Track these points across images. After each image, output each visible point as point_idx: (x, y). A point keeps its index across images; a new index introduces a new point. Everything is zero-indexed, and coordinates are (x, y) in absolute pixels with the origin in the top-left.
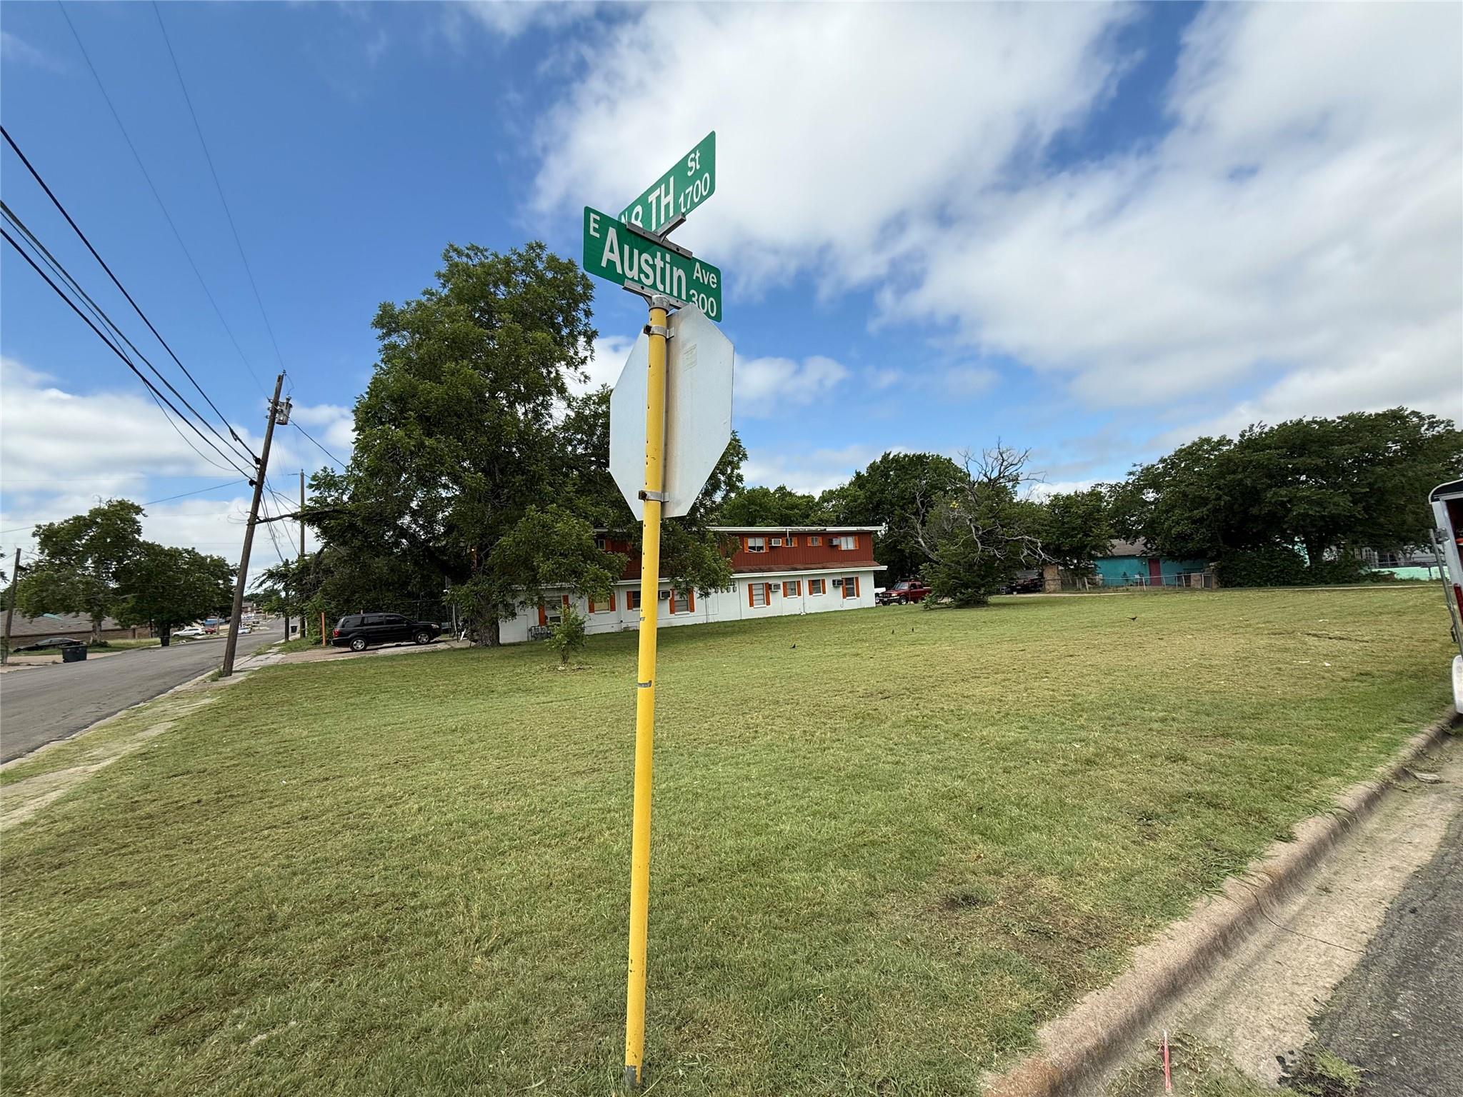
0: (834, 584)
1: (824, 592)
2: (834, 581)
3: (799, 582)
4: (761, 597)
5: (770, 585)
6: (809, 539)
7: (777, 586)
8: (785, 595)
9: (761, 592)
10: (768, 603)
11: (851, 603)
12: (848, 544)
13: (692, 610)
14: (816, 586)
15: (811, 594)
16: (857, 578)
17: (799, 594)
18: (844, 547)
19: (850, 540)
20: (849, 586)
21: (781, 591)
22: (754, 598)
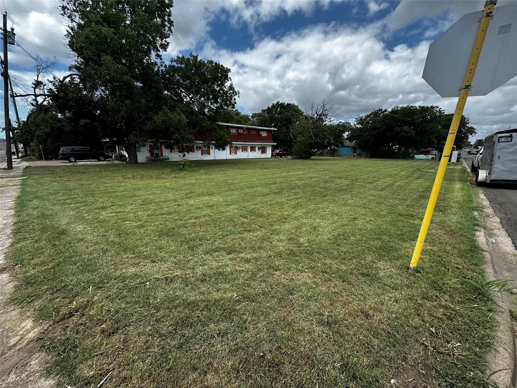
0: (259, 148)
1: (255, 151)
2: (259, 147)
3: (247, 147)
4: (234, 151)
5: (237, 147)
6: (252, 131)
7: (240, 148)
8: (242, 151)
9: (234, 149)
10: (236, 154)
11: (263, 156)
12: (264, 134)
13: (209, 154)
14: (253, 149)
15: (251, 151)
16: (266, 147)
17: (247, 151)
18: (263, 135)
19: (265, 133)
20: (263, 150)
21: (241, 150)
22: (232, 151)
